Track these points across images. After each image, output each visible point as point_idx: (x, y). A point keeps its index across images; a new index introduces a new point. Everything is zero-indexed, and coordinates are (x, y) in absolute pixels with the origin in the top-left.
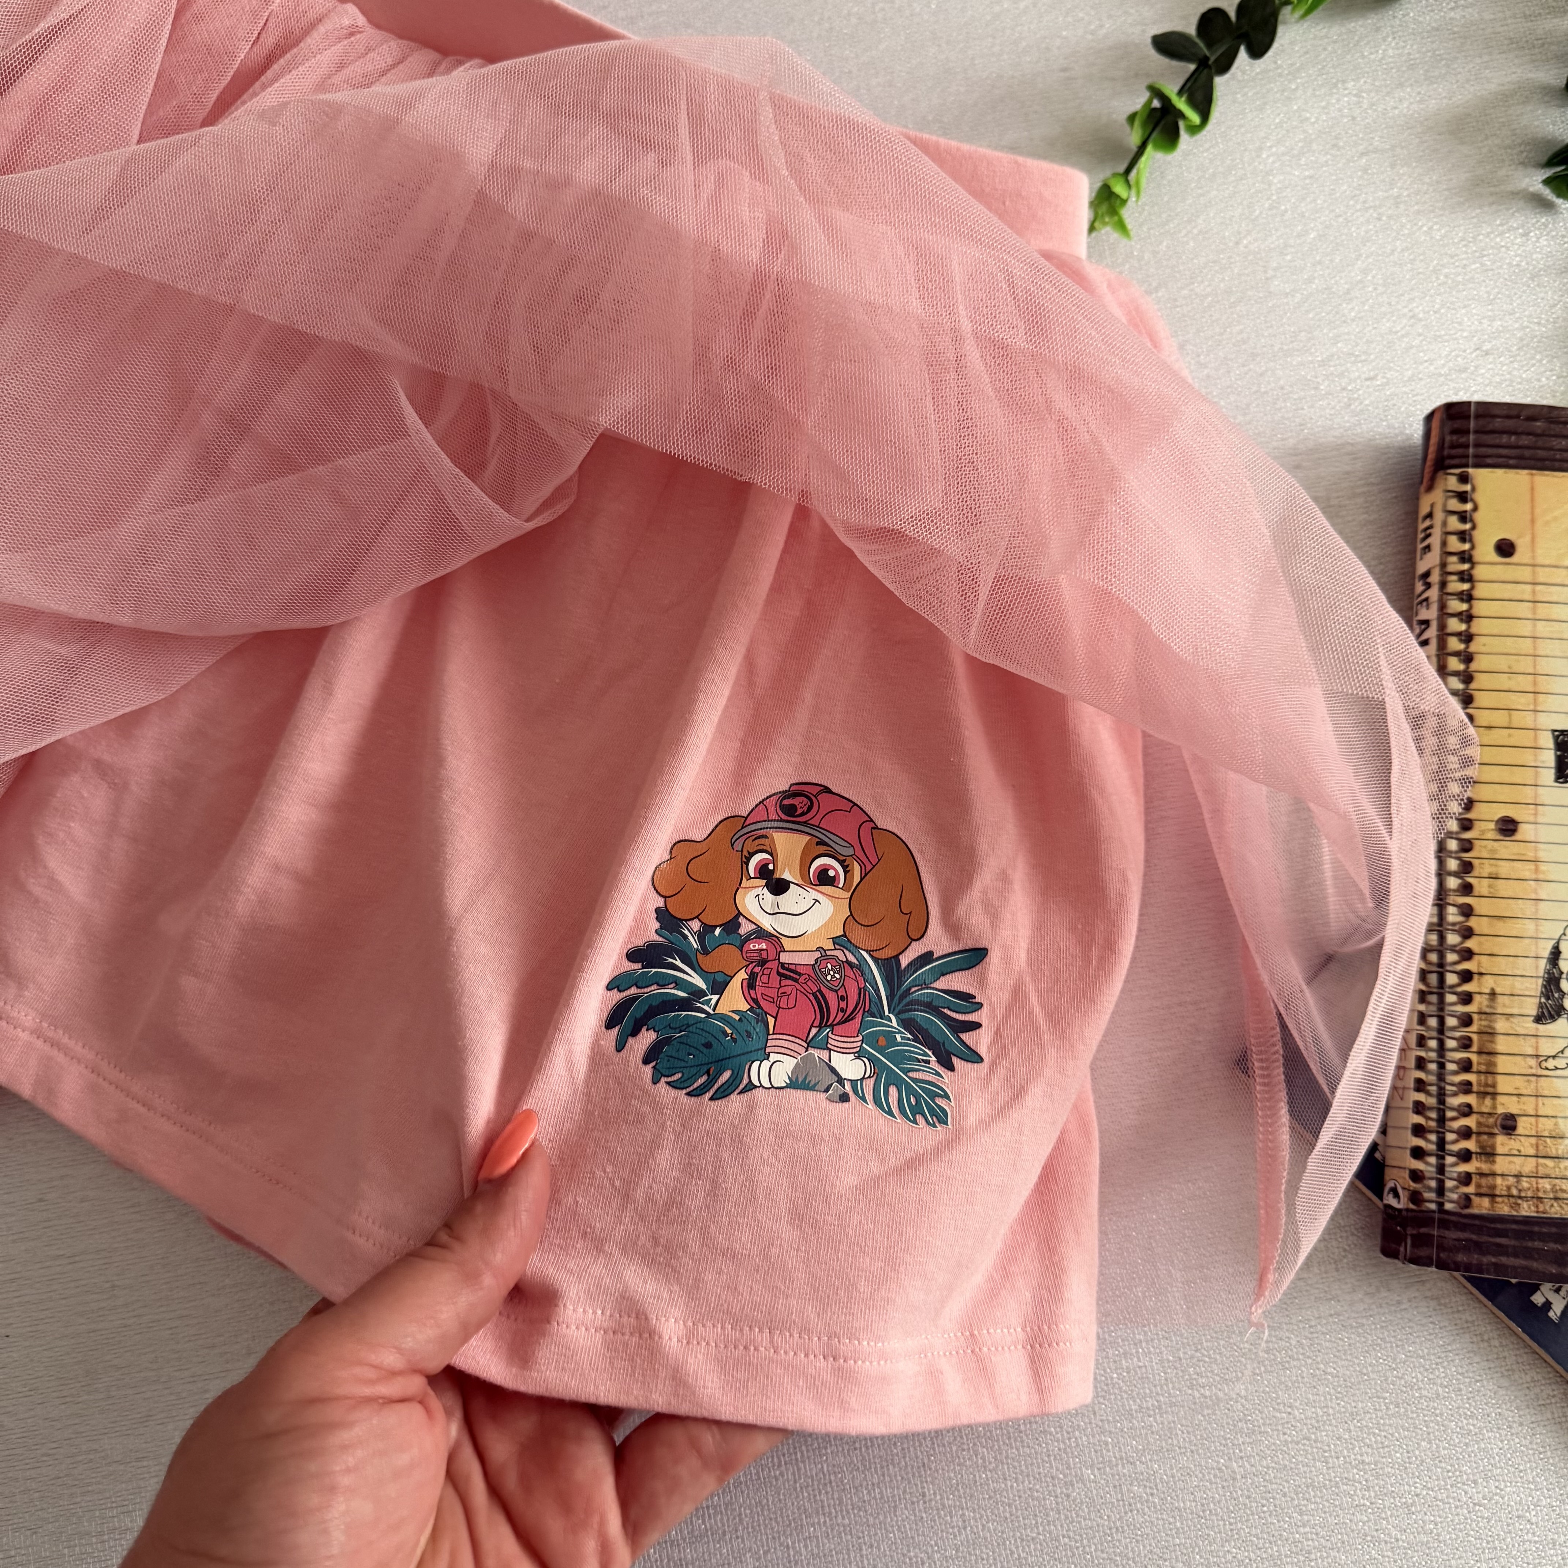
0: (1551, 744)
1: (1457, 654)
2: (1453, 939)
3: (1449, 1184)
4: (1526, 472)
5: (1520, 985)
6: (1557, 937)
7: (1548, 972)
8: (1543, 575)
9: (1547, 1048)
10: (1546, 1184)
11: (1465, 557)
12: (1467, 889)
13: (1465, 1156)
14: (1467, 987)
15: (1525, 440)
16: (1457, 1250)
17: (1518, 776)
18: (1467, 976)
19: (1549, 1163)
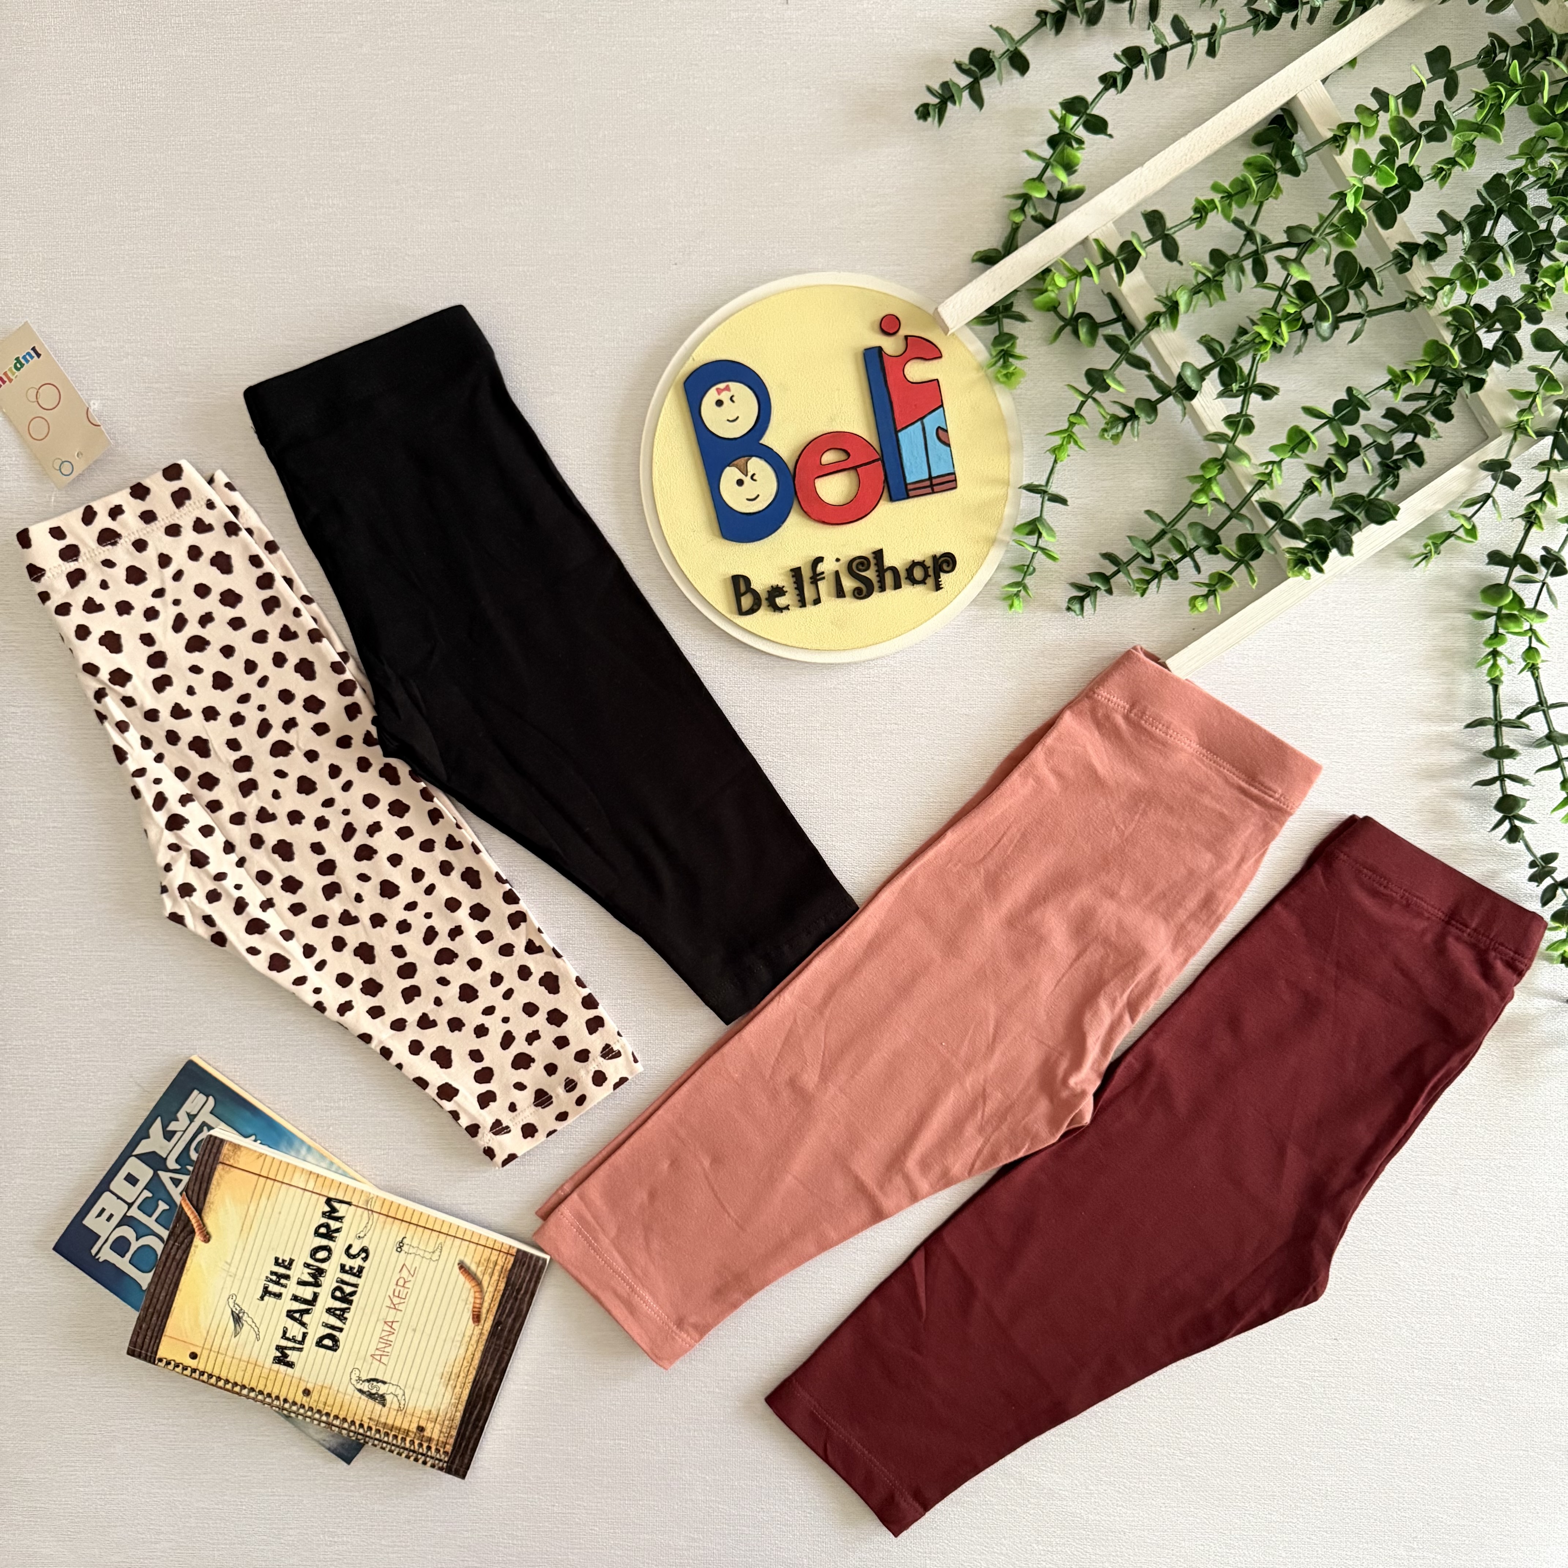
0: (278, 1365)
1: (233, 1387)
2: (346, 1425)
3: (438, 1456)
4: (163, 1338)
5: (369, 1408)
6: (353, 1388)
7: (367, 1396)
8: (208, 1346)
9: (395, 1406)
10: (446, 1423)
11: (194, 1371)
12: (328, 1414)
13: (429, 1448)
14: (366, 1426)
15: (149, 1333)
16: (463, 1461)
17: (287, 1383)
18: (361, 1426)
19: (439, 1419)
